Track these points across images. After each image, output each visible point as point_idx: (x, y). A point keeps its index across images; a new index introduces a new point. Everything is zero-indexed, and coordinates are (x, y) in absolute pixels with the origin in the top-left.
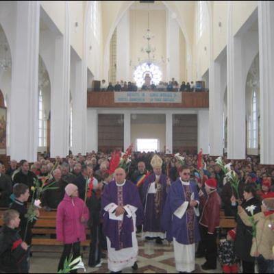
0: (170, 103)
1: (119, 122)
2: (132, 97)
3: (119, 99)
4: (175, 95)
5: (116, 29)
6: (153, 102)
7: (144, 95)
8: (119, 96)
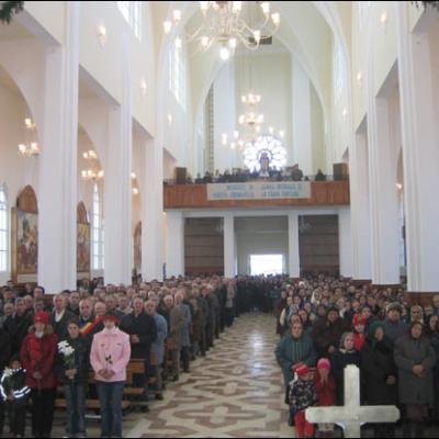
0: (293, 200)
1: (217, 229)
2: (235, 191)
3: (215, 195)
4: (300, 187)
5: (212, 85)
6: (267, 197)
7: (251, 187)
8: (214, 191)
